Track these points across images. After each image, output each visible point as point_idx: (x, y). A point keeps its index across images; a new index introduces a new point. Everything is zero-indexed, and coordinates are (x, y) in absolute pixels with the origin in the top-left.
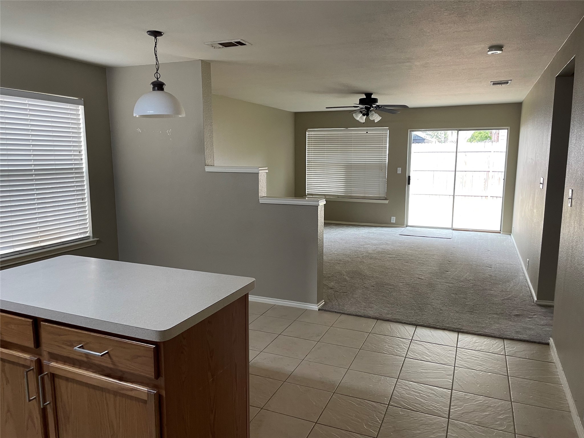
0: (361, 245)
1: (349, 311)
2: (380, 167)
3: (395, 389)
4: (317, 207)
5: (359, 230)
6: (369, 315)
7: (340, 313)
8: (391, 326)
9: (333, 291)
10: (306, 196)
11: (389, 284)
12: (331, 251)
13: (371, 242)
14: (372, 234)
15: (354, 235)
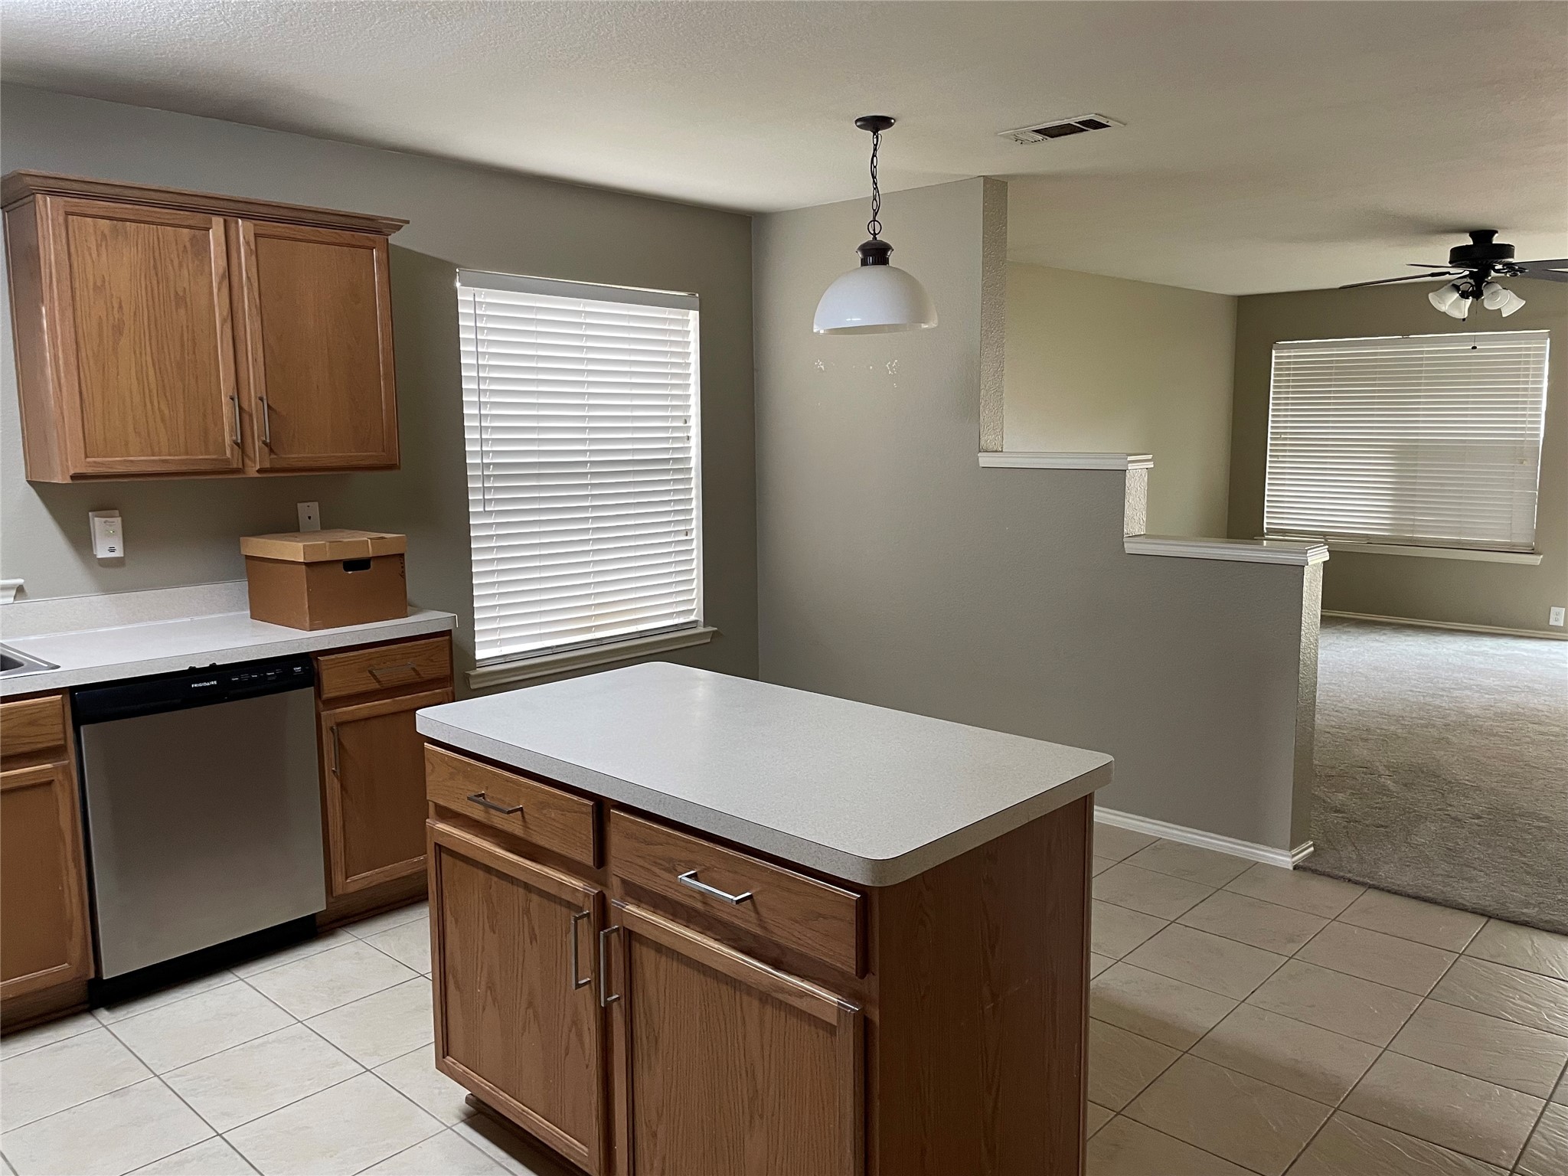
0: (1443, 690)
1: (1393, 883)
2: (1517, 452)
3: (1538, 1128)
4: (1300, 568)
5: (1435, 642)
6: (1460, 901)
7: (1363, 884)
8: (1533, 942)
9: (1343, 817)
10: (1263, 535)
11: (1534, 813)
12: (1339, 702)
13: (1475, 682)
14: (1481, 659)
15: (1420, 657)
